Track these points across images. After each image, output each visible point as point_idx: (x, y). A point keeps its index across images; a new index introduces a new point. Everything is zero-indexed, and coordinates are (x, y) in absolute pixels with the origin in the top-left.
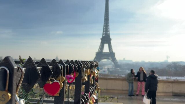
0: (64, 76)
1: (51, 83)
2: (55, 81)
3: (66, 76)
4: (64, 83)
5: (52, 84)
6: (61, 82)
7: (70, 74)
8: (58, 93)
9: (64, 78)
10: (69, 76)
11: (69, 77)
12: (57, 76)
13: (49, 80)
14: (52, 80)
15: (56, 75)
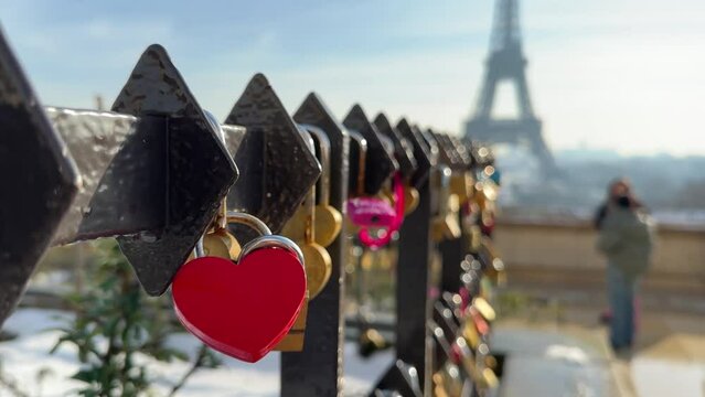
0: (336, 203)
1: (235, 250)
2: (269, 237)
3: (351, 206)
4: (334, 249)
5: (243, 258)
6: (317, 241)
7: (370, 190)
8: (291, 331)
9: (337, 216)
10: (365, 207)
11: (367, 211)
12: (282, 199)
13: (220, 232)
14: (244, 233)
15: (277, 195)
